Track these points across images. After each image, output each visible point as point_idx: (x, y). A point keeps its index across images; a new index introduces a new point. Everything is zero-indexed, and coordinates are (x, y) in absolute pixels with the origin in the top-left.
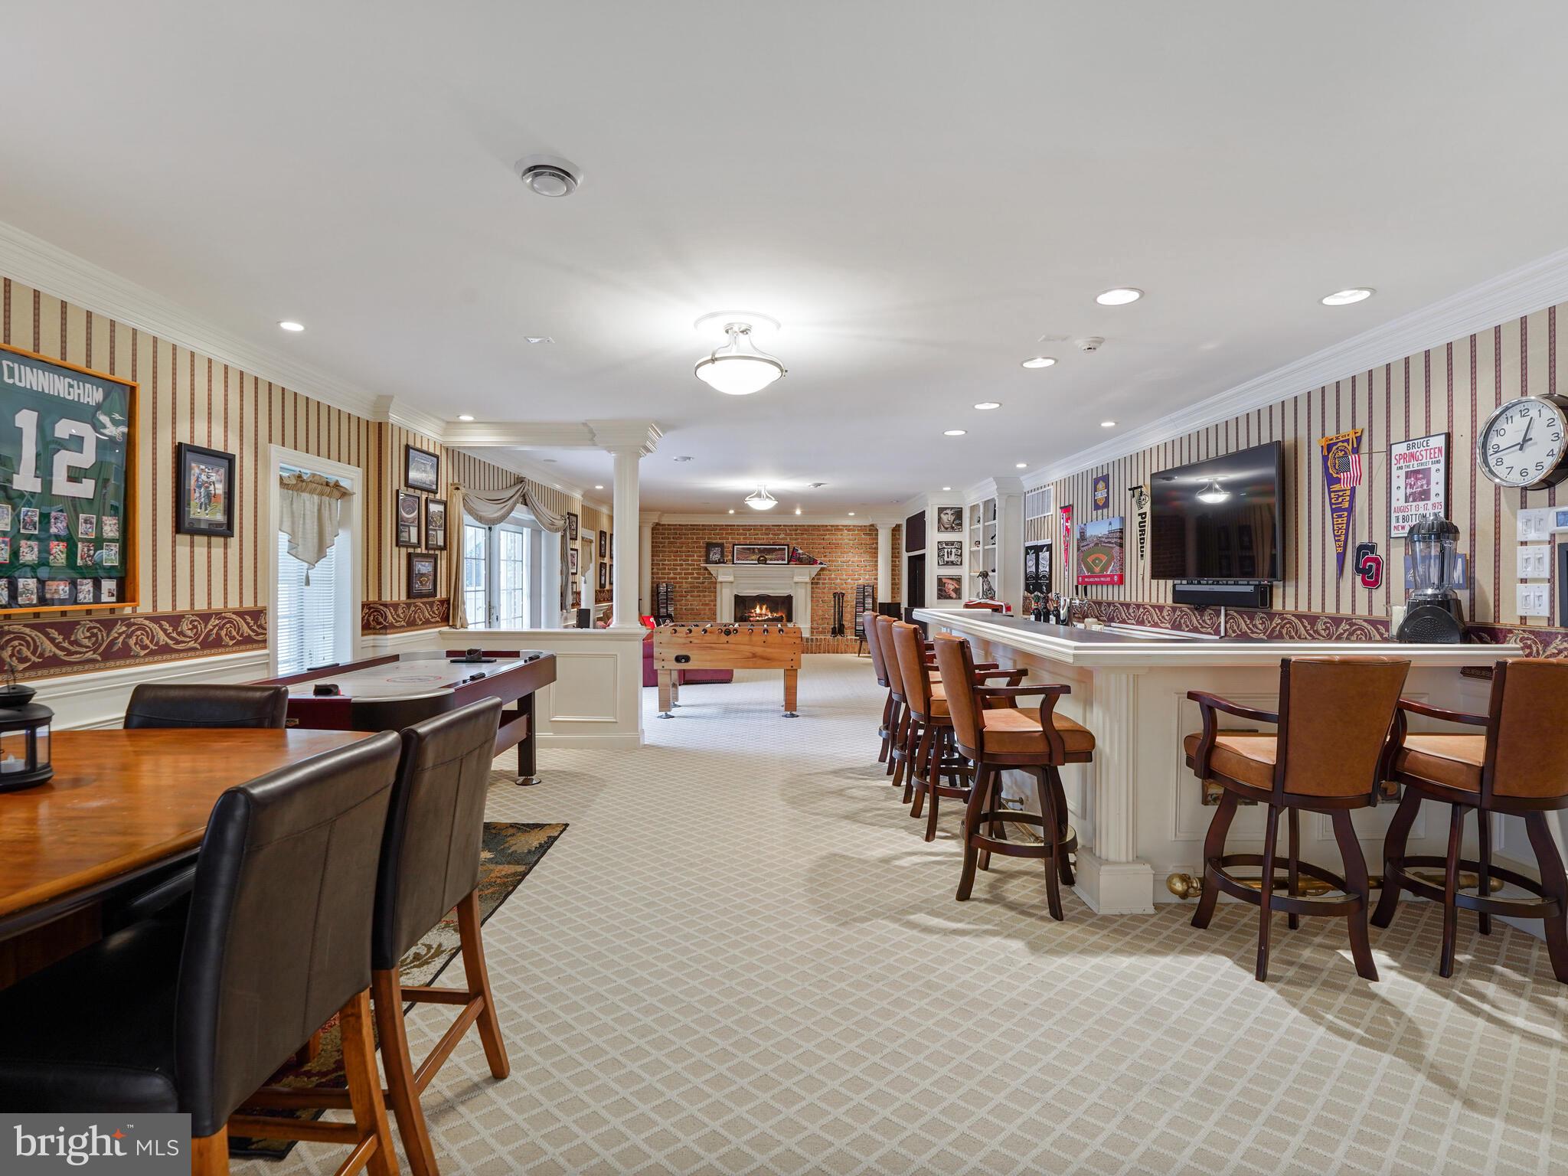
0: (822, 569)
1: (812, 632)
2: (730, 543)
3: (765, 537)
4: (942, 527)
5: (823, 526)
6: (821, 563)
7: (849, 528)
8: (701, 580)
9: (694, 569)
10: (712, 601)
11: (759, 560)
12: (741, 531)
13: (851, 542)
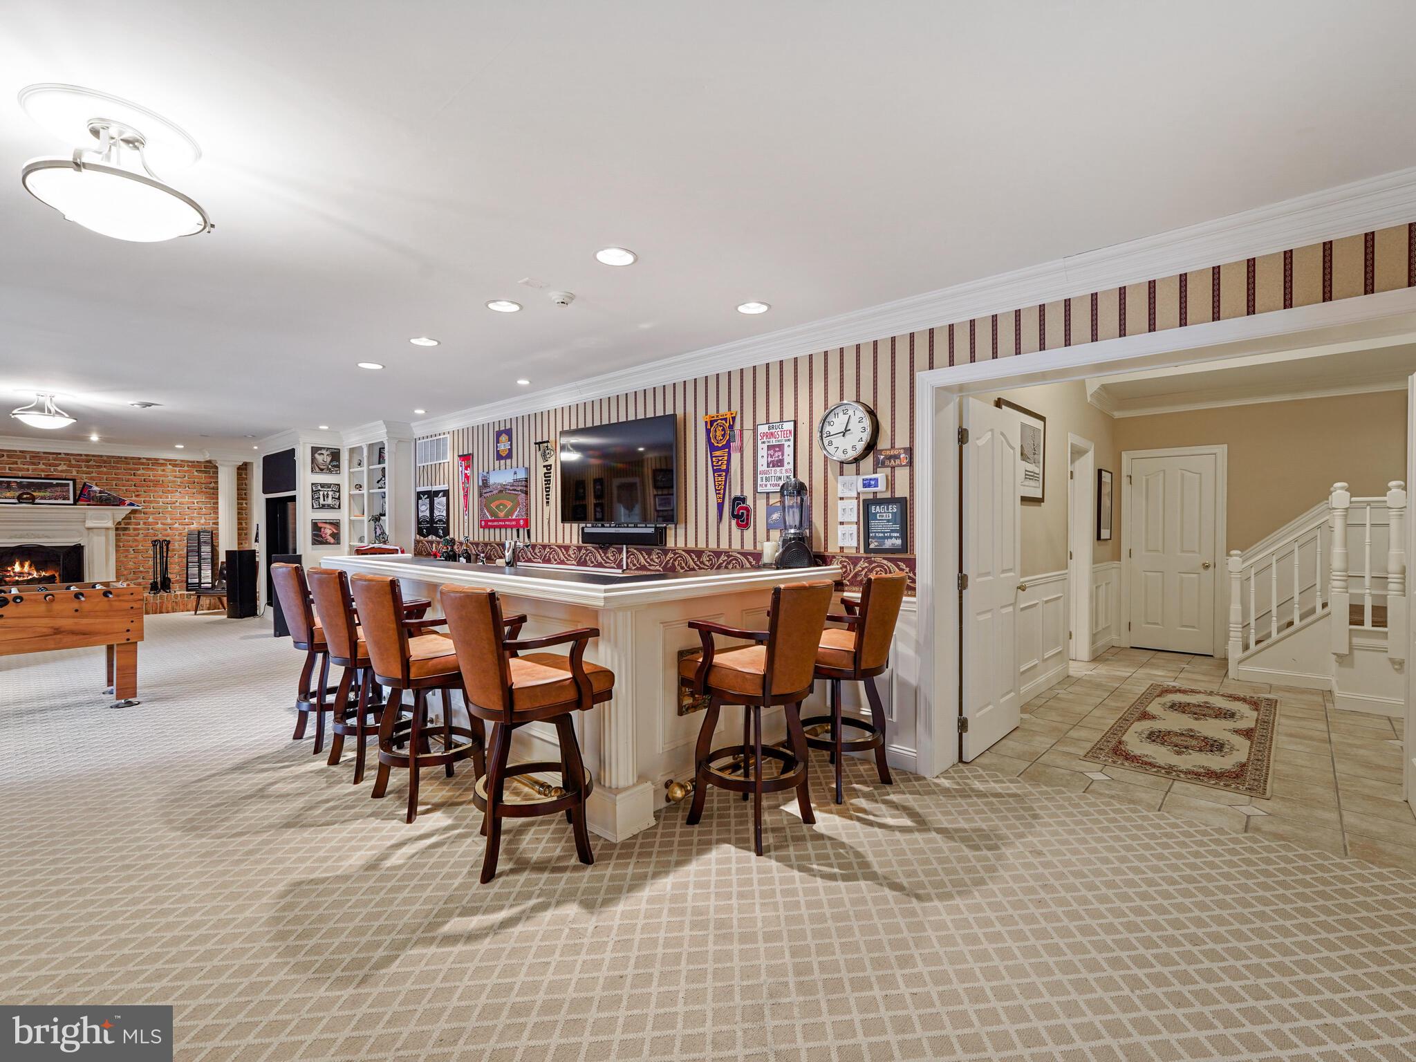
0: (134, 512)
3: (31, 467)
4: (316, 467)
5: (133, 458)
6: (131, 504)
11: (19, 498)
13: (179, 480)
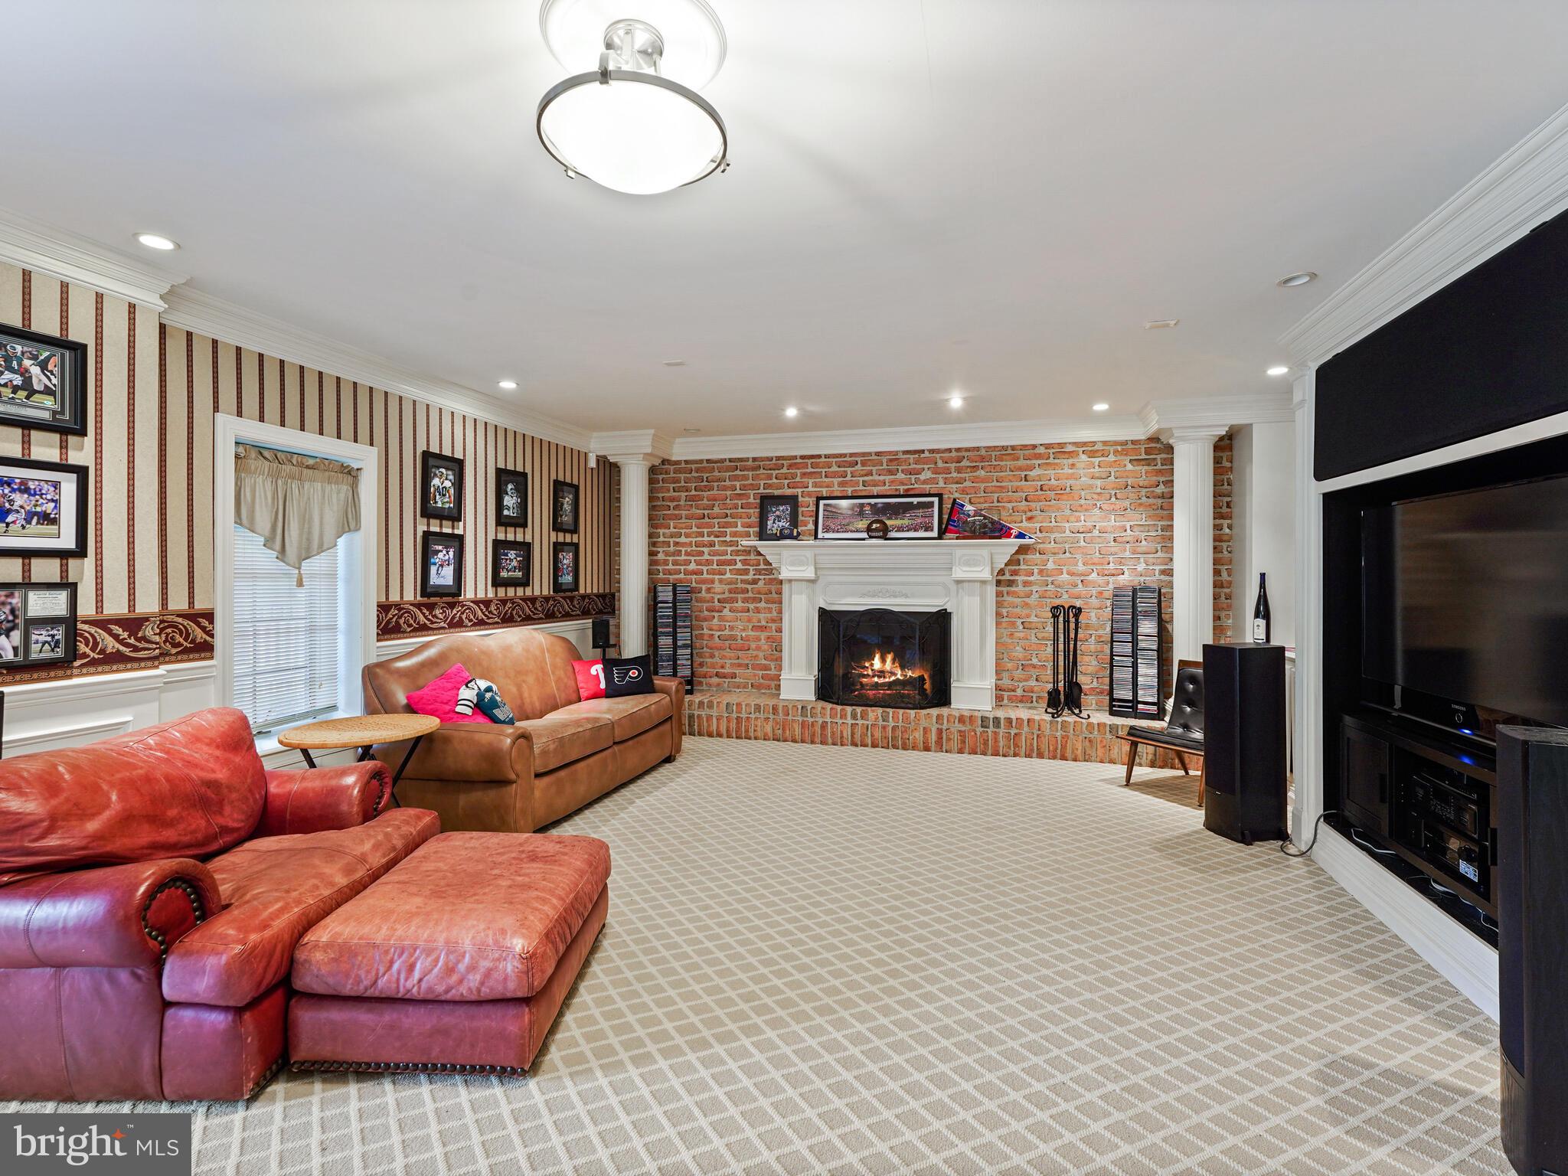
0: (1023, 550)
1: (999, 699)
2: (809, 495)
3: (888, 478)
5: (1024, 447)
6: (1021, 536)
7: (1089, 449)
8: (750, 577)
9: (737, 553)
10: (773, 621)
11: (869, 530)
12: (835, 468)
13: (1099, 482)
